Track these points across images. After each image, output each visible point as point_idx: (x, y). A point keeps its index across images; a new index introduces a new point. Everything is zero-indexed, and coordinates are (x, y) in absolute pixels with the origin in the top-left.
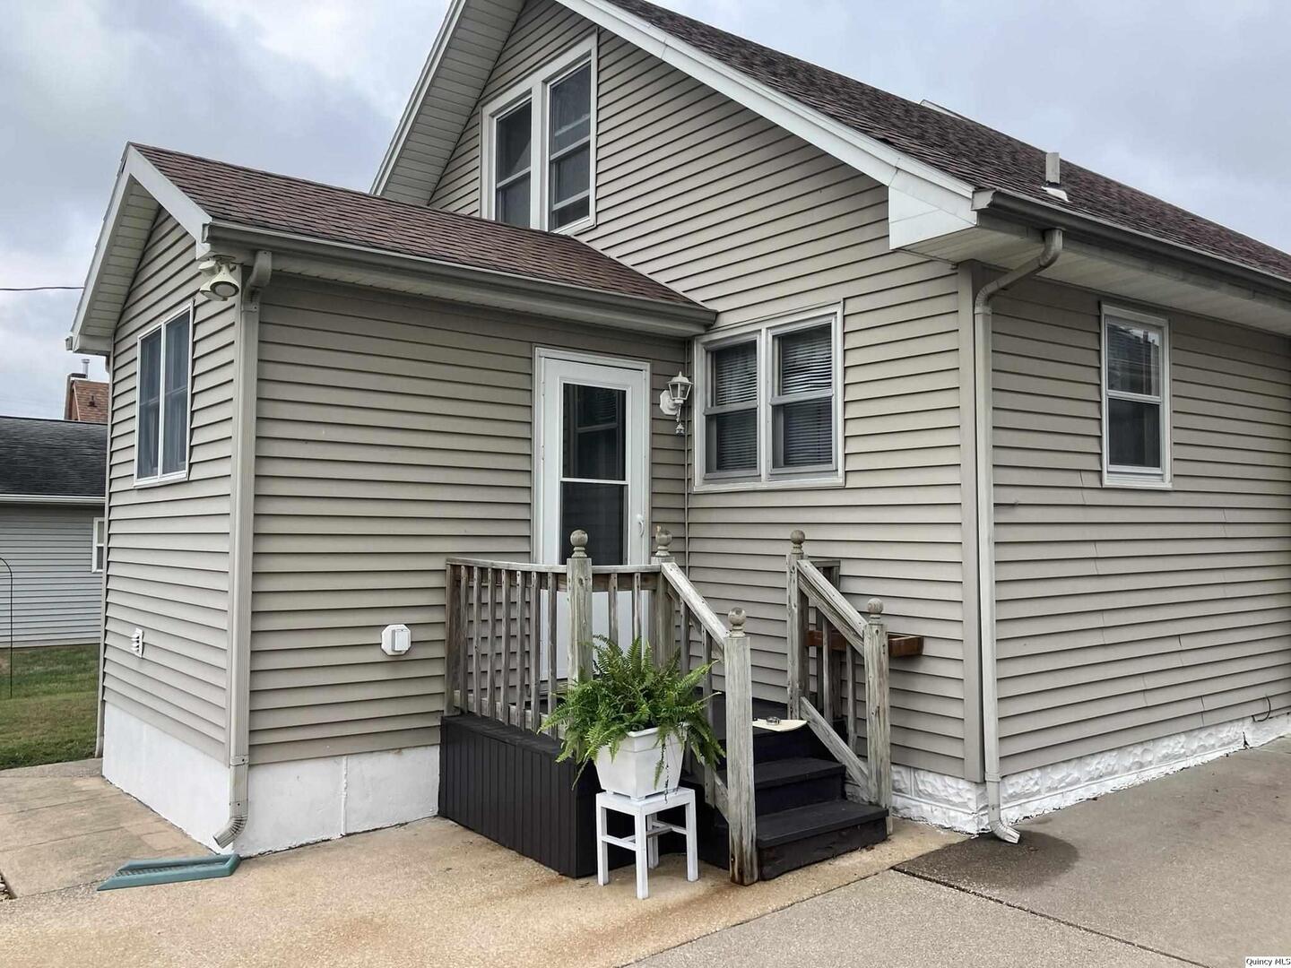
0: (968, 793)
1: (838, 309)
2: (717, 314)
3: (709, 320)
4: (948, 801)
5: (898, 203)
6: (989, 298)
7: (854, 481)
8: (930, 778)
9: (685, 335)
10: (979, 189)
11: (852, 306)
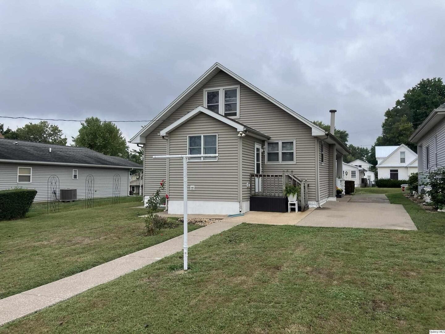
0: (316, 203)
1: (295, 140)
2: (270, 137)
3: (269, 138)
4: (313, 204)
5: (313, 130)
6: (319, 142)
7: (297, 164)
8: (310, 202)
9: (264, 140)
10: (326, 131)
11: (297, 140)
